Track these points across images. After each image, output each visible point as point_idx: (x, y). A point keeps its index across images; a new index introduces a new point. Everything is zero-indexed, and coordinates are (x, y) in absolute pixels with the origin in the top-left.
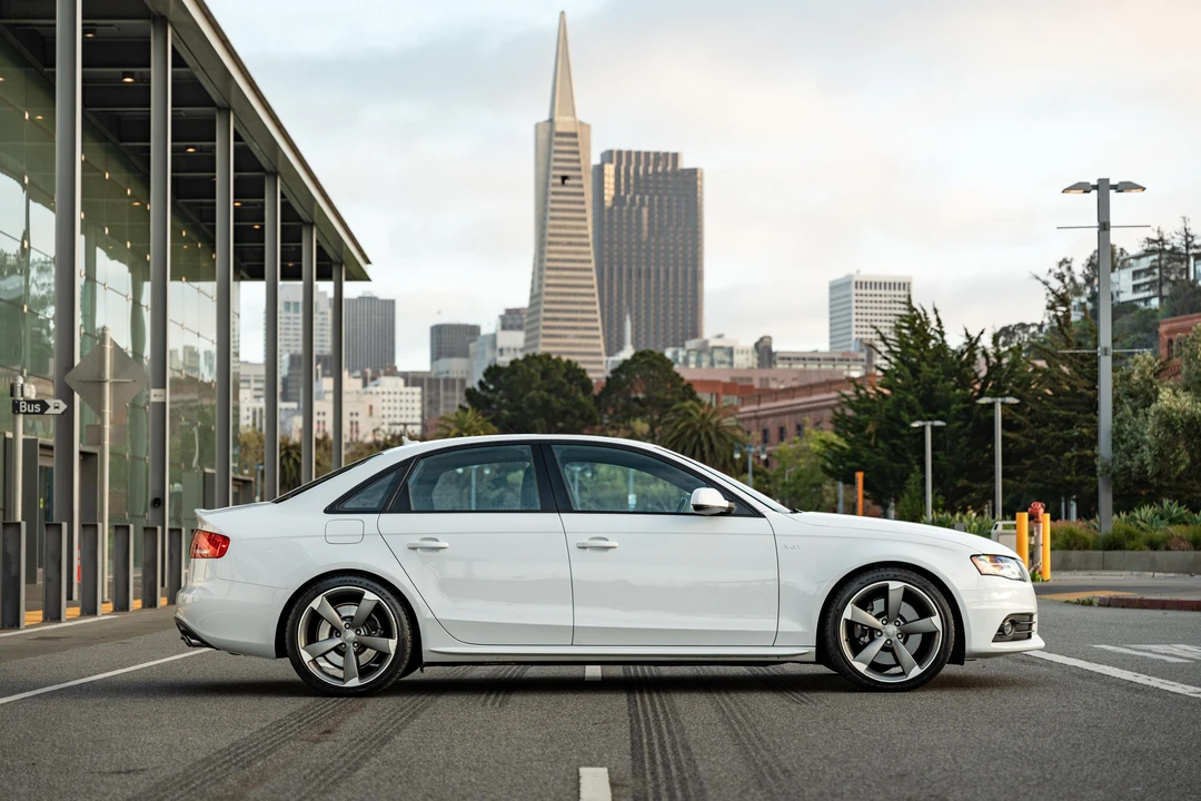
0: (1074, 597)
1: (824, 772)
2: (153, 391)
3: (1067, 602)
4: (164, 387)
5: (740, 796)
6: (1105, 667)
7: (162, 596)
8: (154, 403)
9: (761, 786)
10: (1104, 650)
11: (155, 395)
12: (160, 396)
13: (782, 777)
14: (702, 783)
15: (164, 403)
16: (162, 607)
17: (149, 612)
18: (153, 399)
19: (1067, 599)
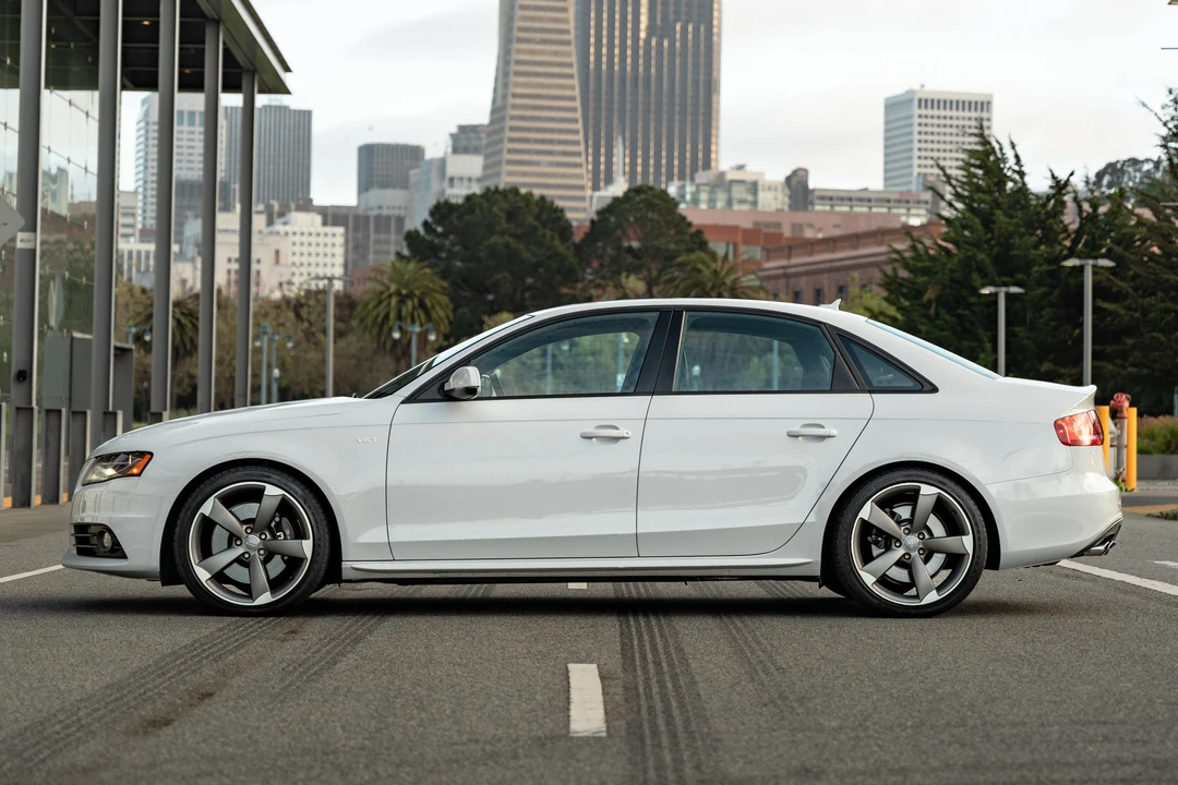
0: (1156, 510)
1: (819, 669)
2: (20, 235)
3: (1149, 515)
4: (35, 230)
5: (731, 687)
6: (1156, 583)
7: (37, 494)
8: (21, 250)
9: (753, 680)
10: (1165, 566)
11: (22, 241)
12: (29, 241)
13: (776, 673)
14: (694, 676)
15: (34, 251)
16: (37, 507)
17: (23, 512)
18: (19, 245)
19: (1148, 512)
